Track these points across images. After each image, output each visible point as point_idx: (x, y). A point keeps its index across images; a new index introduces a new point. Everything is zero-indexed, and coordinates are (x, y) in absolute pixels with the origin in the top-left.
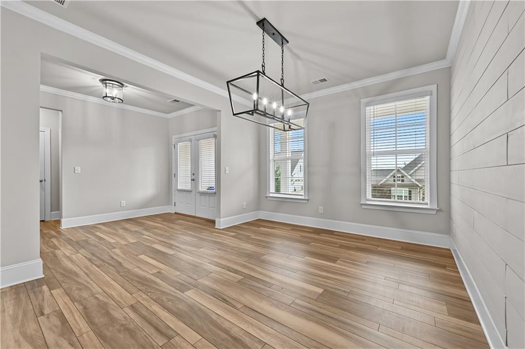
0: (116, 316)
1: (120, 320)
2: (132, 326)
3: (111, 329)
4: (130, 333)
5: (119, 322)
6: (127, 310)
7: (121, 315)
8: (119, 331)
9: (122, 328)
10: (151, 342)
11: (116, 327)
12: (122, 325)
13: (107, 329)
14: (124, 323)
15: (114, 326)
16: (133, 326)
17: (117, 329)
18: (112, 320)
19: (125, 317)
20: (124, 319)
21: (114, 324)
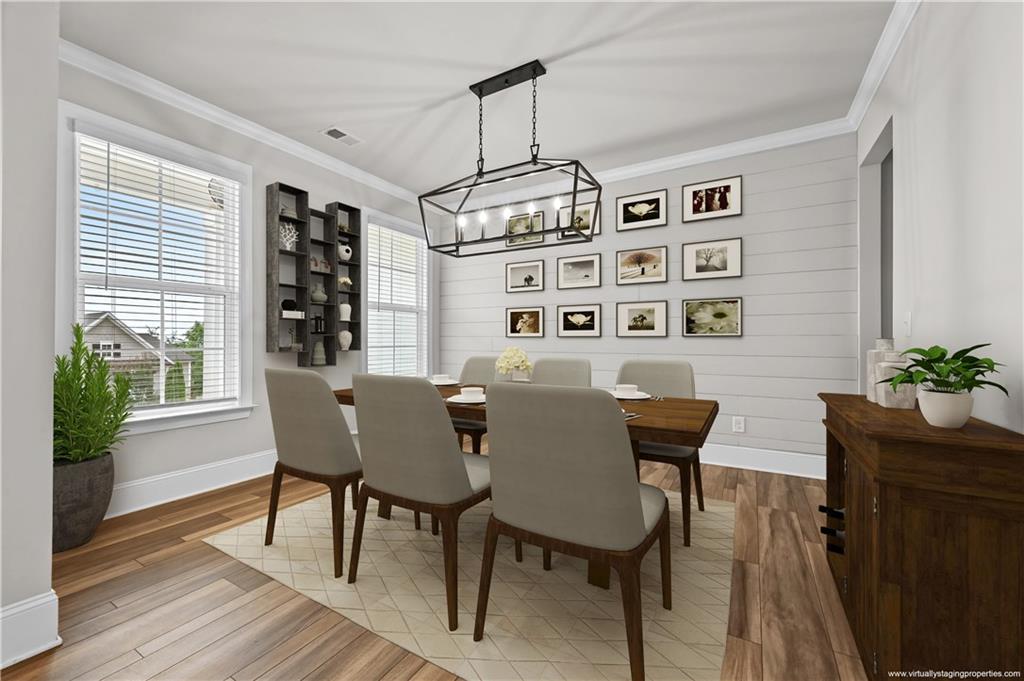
0: (780, 639)
1: (779, 628)
2: (770, 605)
3: (801, 627)
4: (779, 600)
5: (782, 626)
6: (755, 634)
7: (773, 635)
8: (791, 613)
9: (784, 614)
10: (764, 574)
11: (792, 622)
12: (781, 617)
13: (807, 630)
14: (776, 619)
15: (794, 626)
16: (768, 604)
17: (792, 618)
18: (790, 639)
19: (768, 625)
20: (772, 623)
21: (792, 628)
